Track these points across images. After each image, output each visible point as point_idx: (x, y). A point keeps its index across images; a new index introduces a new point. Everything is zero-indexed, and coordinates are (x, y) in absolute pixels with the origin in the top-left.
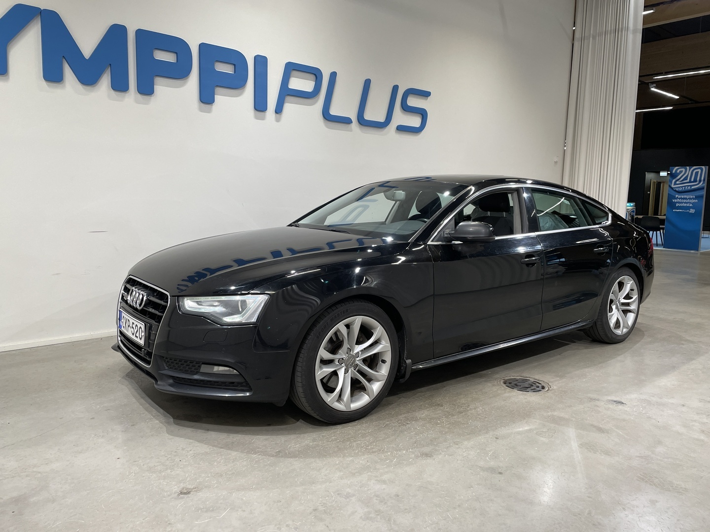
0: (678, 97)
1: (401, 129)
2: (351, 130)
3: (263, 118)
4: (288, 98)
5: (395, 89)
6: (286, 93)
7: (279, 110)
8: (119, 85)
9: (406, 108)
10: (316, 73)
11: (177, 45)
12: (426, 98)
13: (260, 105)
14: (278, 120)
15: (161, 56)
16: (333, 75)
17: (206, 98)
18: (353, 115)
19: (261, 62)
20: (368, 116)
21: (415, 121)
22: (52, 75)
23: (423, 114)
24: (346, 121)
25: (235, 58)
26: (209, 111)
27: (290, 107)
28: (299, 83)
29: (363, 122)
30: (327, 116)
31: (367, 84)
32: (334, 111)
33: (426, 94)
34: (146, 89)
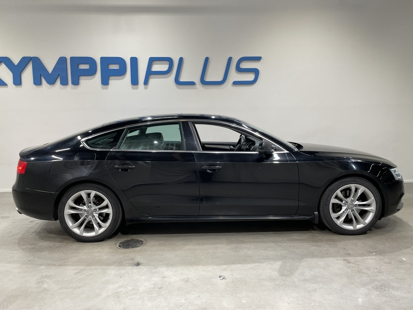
1: (236, 83)
2: (196, 88)
3: (137, 89)
4: (152, 76)
5: (230, 59)
6: (150, 73)
7: (146, 83)
8: (64, 83)
9: (239, 70)
10: (169, 60)
13: (135, 81)
14: (146, 88)
15: (83, 67)
16: (181, 60)
17: (105, 82)
19: (134, 61)
22: (37, 82)
23: (256, 72)
24: (192, 84)
26: (107, 89)
27: (153, 81)
28: (156, 67)
29: (203, 82)
30: (177, 82)
31: (207, 60)
32: (182, 79)
33: (258, 59)
34: (76, 82)
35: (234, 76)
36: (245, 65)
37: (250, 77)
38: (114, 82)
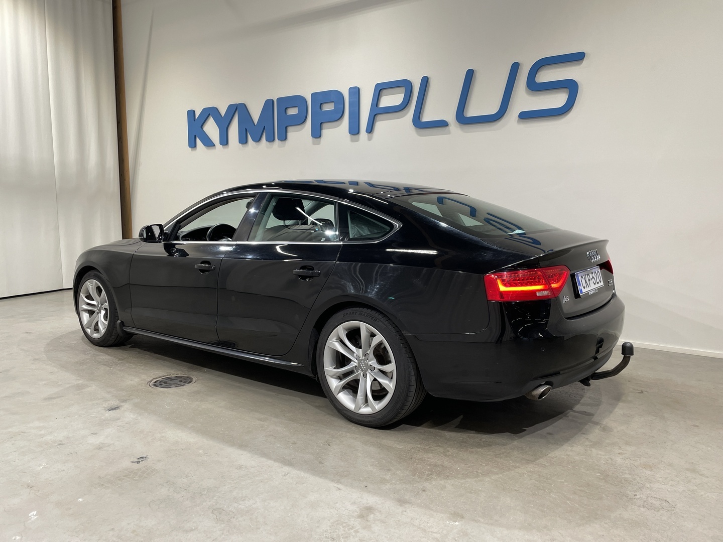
1: (525, 116)
2: (449, 133)
3: (358, 140)
4: (379, 117)
5: (515, 67)
6: (377, 112)
7: (368, 130)
8: (271, 139)
9: (534, 87)
10: (406, 85)
11: (298, 101)
12: (580, 62)
14: (370, 139)
16: (425, 82)
17: (317, 134)
18: (450, 116)
20: (471, 112)
22: (243, 141)
23: (571, 87)
24: (443, 124)
25: (335, 96)
26: (319, 144)
27: (381, 125)
29: (463, 119)
30: (418, 123)
31: (470, 75)
33: (578, 57)
34: (283, 138)
35: (523, 100)
36: (546, 76)
37: (558, 100)
38: (328, 132)
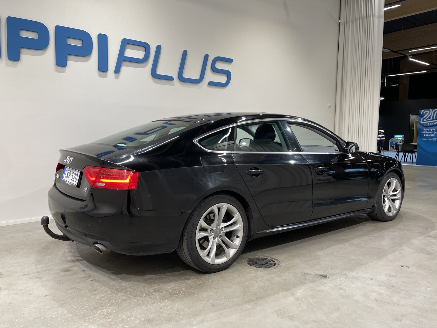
0: (429, 64)
1: (211, 84)
2: (173, 85)
3: (106, 77)
4: (125, 63)
5: (206, 57)
6: (122, 59)
7: (117, 70)
9: (215, 70)
10: (146, 47)
12: (230, 63)
13: (103, 67)
14: (117, 78)
15: (25, 34)
16: (159, 48)
17: (61, 62)
18: (175, 75)
19: (103, 39)
20: (186, 75)
21: (222, 79)
23: (228, 74)
24: (170, 78)
25: (84, 36)
26: (63, 72)
27: (126, 69)
28: (130, 53)
29: (181, 79)
30: (154, 74)
31: (185, 53)
32: (159, 72)
33: (230, 61)
35: (210, 76)
38: (73, 64)
